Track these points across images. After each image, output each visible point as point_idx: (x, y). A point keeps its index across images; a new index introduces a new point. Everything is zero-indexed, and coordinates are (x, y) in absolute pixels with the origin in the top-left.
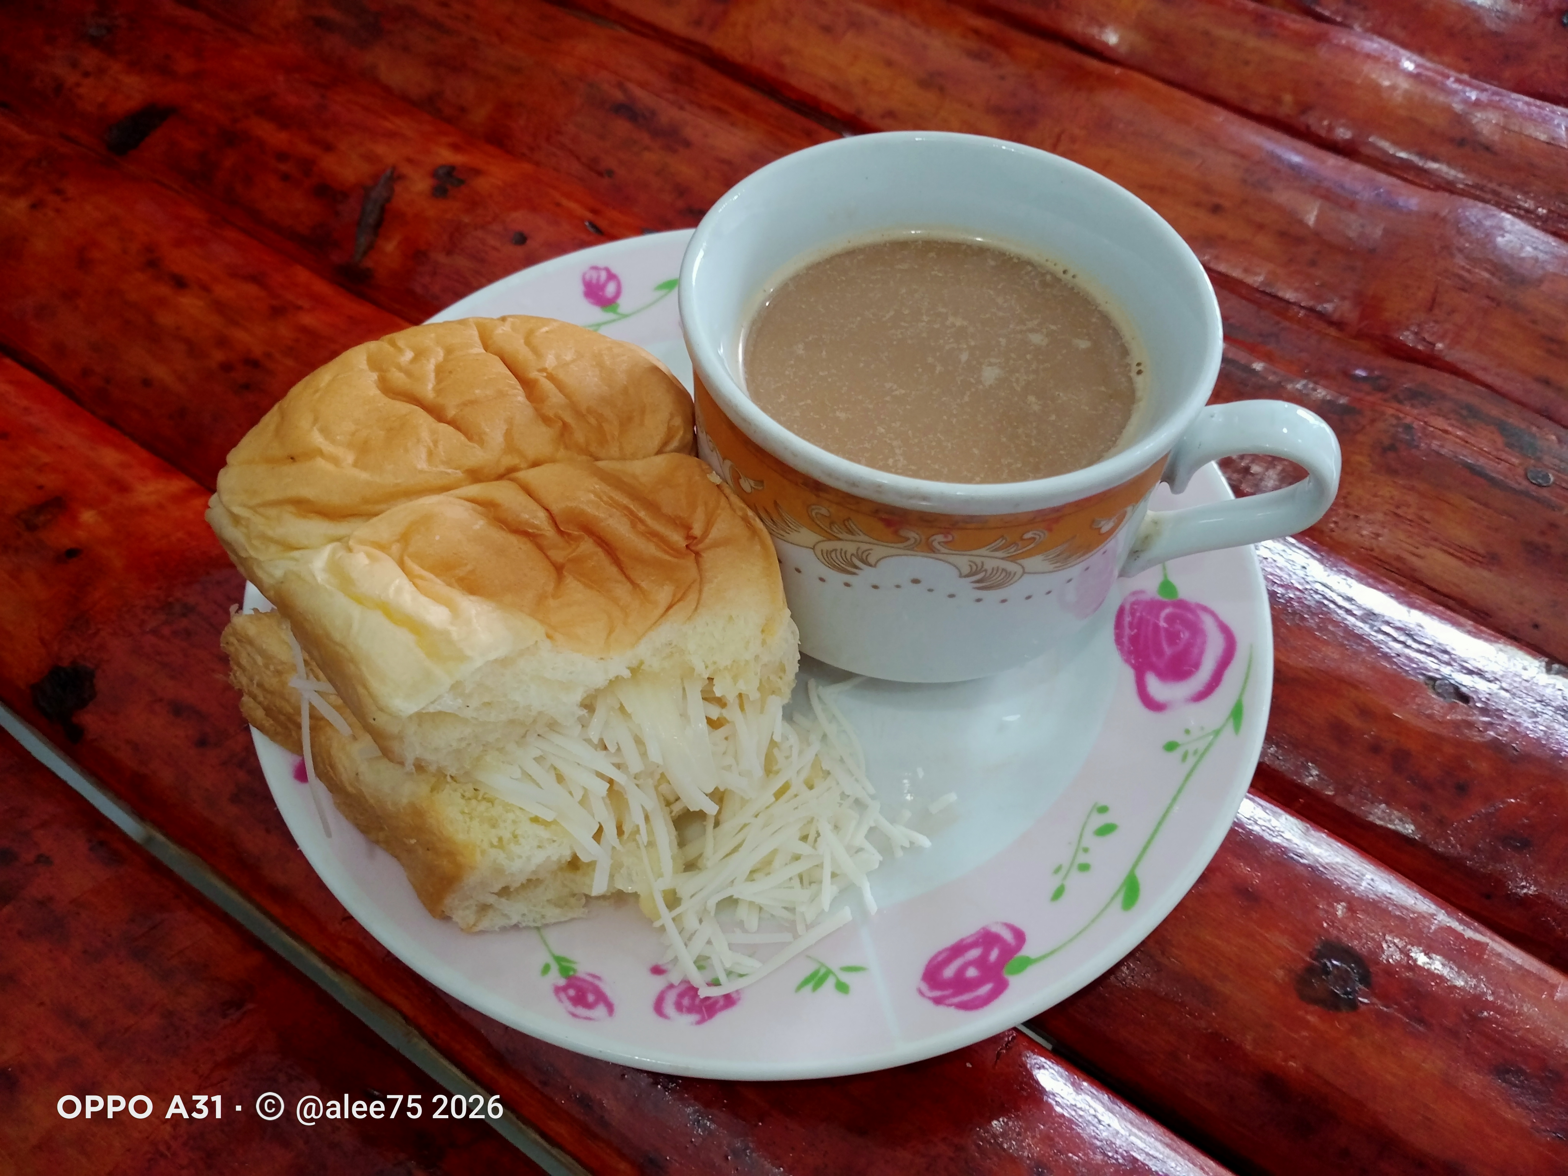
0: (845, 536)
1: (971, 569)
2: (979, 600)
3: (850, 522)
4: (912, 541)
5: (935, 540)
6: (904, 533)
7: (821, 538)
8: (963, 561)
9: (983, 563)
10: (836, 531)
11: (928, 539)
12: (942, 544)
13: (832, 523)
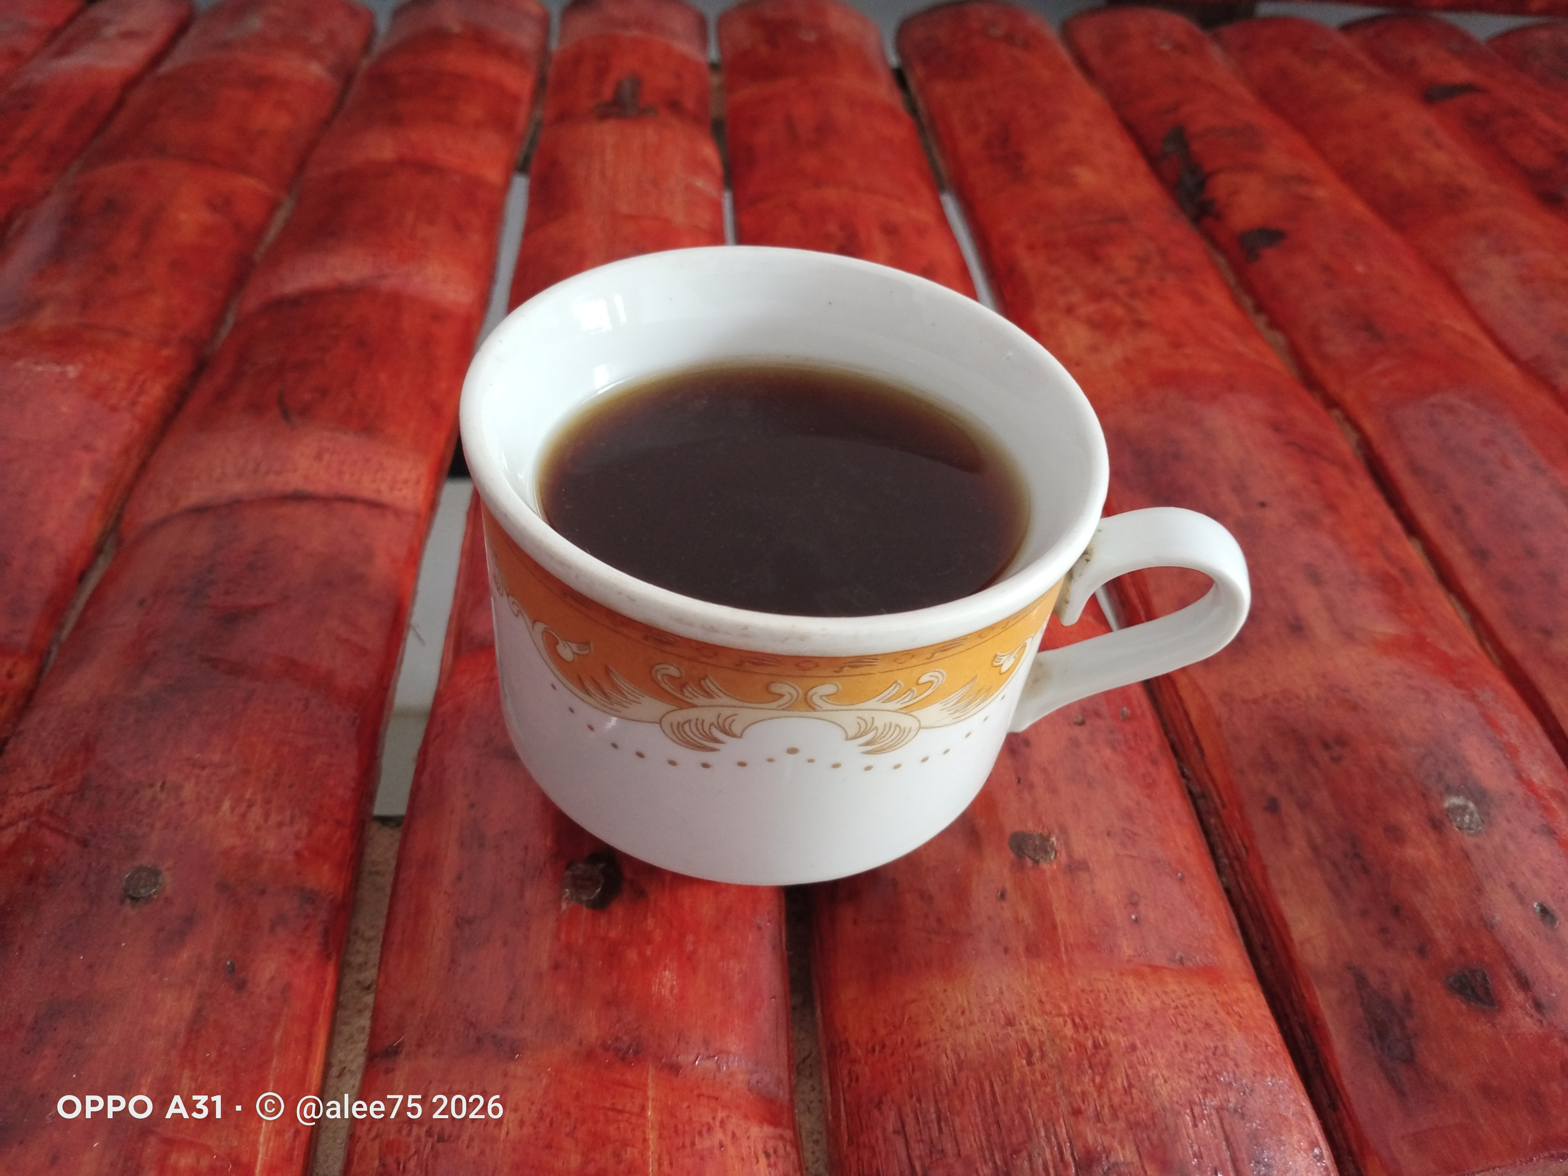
0: (701, 700)
1: (860, 728)
2: (868, 768)
3: (707, 681)
4: (786, 698)
5: (816, 693)
6: (776, 688)
7: (670, 707)
8: (849, 718)
9: (873, 718)
10: (691, 696)
11: (806, 694)
12: (824, 698)
13: (682, 687)
